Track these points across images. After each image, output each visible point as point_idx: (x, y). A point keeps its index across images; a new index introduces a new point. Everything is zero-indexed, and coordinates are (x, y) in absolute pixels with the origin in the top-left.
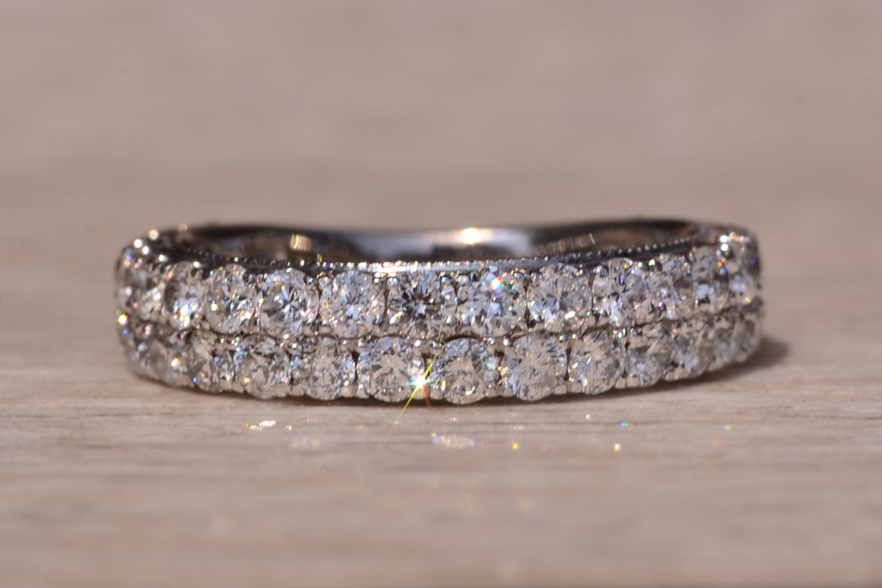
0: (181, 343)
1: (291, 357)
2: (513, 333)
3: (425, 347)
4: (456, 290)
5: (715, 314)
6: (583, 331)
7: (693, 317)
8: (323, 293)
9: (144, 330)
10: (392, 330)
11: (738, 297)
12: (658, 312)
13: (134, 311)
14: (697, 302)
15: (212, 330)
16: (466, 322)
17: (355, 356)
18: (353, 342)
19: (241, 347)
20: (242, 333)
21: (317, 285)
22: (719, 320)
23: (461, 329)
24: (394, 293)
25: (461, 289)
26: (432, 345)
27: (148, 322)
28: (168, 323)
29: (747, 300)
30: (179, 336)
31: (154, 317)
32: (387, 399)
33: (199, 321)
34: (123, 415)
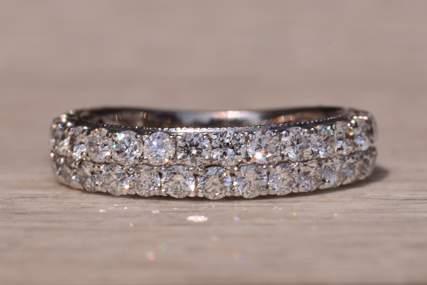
0: (77, 167)
1: (129, 175)
2: (239, 164)
3: (195, 170)
4: (211, 142)
5: (347, 156)
6: (276, 164)
7: (335, 157)
8: (145, 143)
9: (60, 160)
10: (179, 162)
11: (359, 146)
12: (315, 154)
13: (56, 150)
14: (336, 149)
15: (91, 161)
16: (216, 159)
17: (161, 175)
18: (159, 168)
19: (105, 169)
20: (105, 162)
21: (142, 139)
22: (348, 158)
23: (213, 162)
24: (180, 143)
25: (213, 141)
26: (198, 170)
27: (62, 156)
28: (71, 157)
29: (364, 148)
30: (75, 164)
31: (64, 154)
32: (176, 196)
33: (85, 156)
34: (33, 197)
